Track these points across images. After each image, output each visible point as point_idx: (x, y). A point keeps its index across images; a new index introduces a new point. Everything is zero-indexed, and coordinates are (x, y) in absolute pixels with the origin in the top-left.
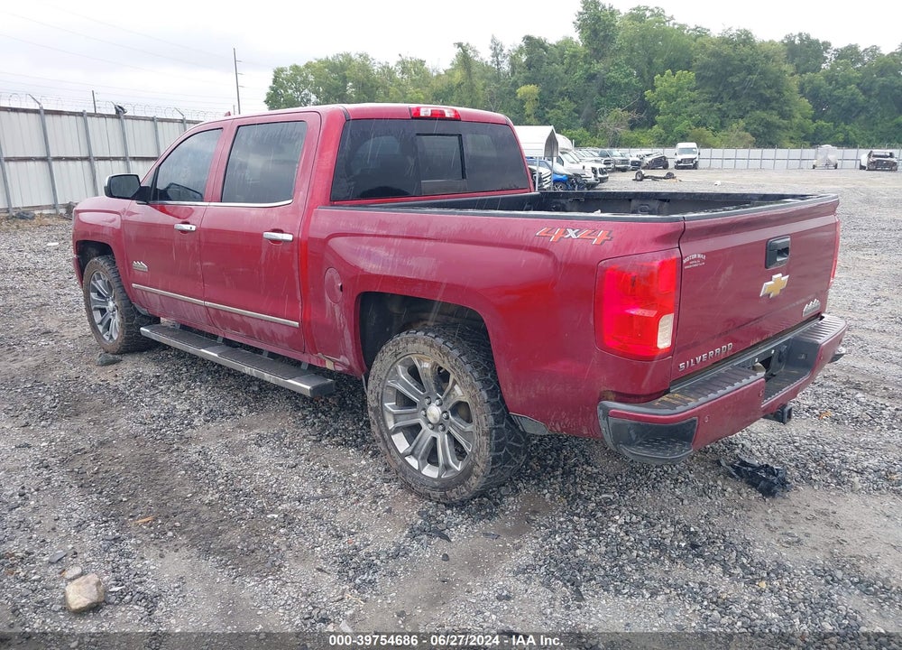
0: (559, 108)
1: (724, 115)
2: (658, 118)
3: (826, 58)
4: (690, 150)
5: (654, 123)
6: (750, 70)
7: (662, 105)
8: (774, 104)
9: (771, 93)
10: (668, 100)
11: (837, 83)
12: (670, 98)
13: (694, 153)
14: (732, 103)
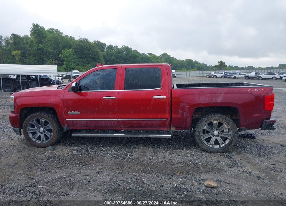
0: (29, 59)
1: (83, 62)
2: (64, 63)
3: (105, 48)
4: (77, 73)
5: (64, 64)
6: (89, 50)
7: (65, 59)
8: (97, 60)
9: (96, 57)
10: (67, 58)
11: (109, 55)
12: (68, 57)
13: (78, 74)
14: (86, 59)
